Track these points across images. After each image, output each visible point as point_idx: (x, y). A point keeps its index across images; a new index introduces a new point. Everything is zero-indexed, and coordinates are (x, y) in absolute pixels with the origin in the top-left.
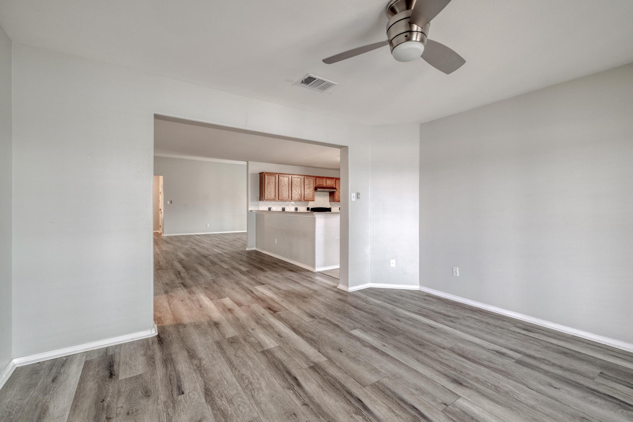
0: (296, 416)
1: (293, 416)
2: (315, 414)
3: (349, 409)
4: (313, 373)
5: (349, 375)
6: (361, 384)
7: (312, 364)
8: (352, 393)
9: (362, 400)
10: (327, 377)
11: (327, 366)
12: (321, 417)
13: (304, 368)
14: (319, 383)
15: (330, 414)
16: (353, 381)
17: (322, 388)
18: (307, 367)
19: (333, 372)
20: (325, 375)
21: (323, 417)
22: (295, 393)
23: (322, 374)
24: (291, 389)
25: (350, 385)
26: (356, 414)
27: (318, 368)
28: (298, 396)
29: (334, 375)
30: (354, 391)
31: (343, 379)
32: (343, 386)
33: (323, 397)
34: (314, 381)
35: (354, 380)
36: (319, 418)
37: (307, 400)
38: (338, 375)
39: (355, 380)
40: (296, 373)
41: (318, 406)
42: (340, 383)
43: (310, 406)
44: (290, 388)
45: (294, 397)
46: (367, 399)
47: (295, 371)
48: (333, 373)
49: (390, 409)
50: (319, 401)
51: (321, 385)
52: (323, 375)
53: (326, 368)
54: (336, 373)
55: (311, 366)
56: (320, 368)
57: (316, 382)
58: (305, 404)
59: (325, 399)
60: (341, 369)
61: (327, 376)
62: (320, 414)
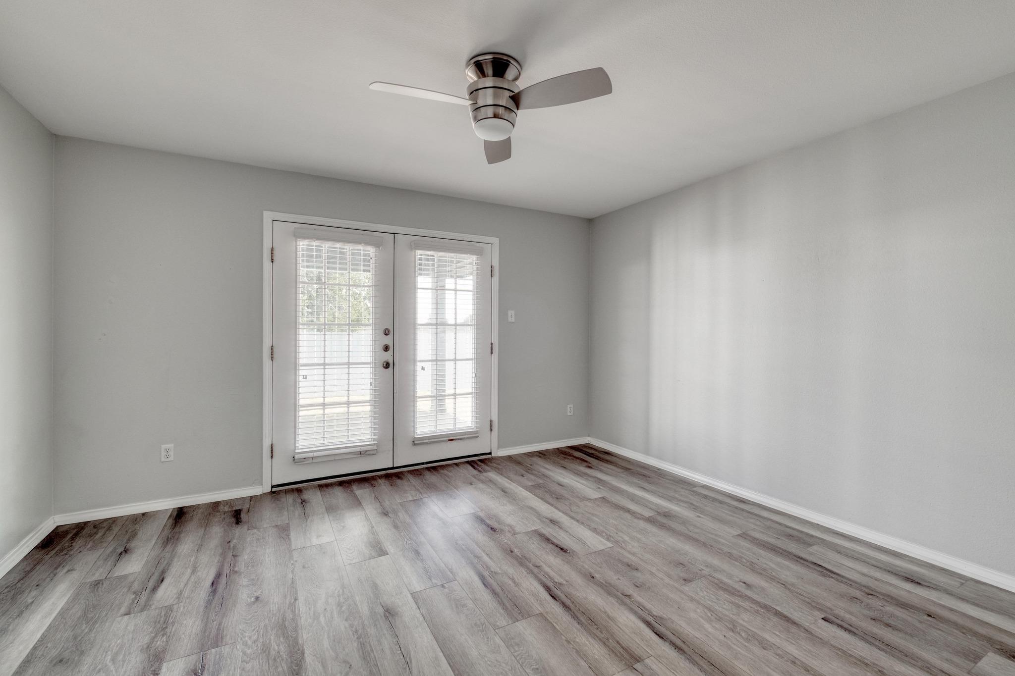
0: (635, 585)
1: (638, 585)
2: (611, 586)
3: (568, 588)
4: (631, 645)
5: (563, 638)
6: (546, 619)
7: (638, 666)
8: (562, 607)
9: (550, 597)
10: (603, 636)
11: (606, 662)
12: (604, 583)
13: (652, 658)
14: (616, 625)
15: (593, 585)
16: (557, 624)
17: (609, 616)
18: (647, 661)
19: (592, 644)
20: (608, 639)
21: (602, 583)
22: (650, 613)
23: (612, 643)
24: (656, 617)
25: (564, 619)
26: (561, 584)
27: (623, 656)
28: (640, 606)
29: (590, 639)
30: (559, 609)
31: (574, 629)
32: (575, 617)
33: (605, 604)
34: (624, 628)
35: (555, 627)
36: (606, 582)
37: (627, 601)
38: (583, 640)
39: (553, 625)
40: (663, 648)
41: (609, 593)
42: (580, 623)
43: (621, 595)
44: (660, 619)
45: (648, 606)
46: (543, 598)
47: (667, 651)
48: (593, 642)
49: (517, 584)
50: (610, 599)
51: (610, 621)
52: (611, 641)
53: (607, 656)
54: (587, 643)
55: (638, 661)
56: (621, 658)
57: (620, 626)
58: (629, 596)
59: (602, 601)
60: (577, 652)
61: (603, 638)
62: (606, 586)
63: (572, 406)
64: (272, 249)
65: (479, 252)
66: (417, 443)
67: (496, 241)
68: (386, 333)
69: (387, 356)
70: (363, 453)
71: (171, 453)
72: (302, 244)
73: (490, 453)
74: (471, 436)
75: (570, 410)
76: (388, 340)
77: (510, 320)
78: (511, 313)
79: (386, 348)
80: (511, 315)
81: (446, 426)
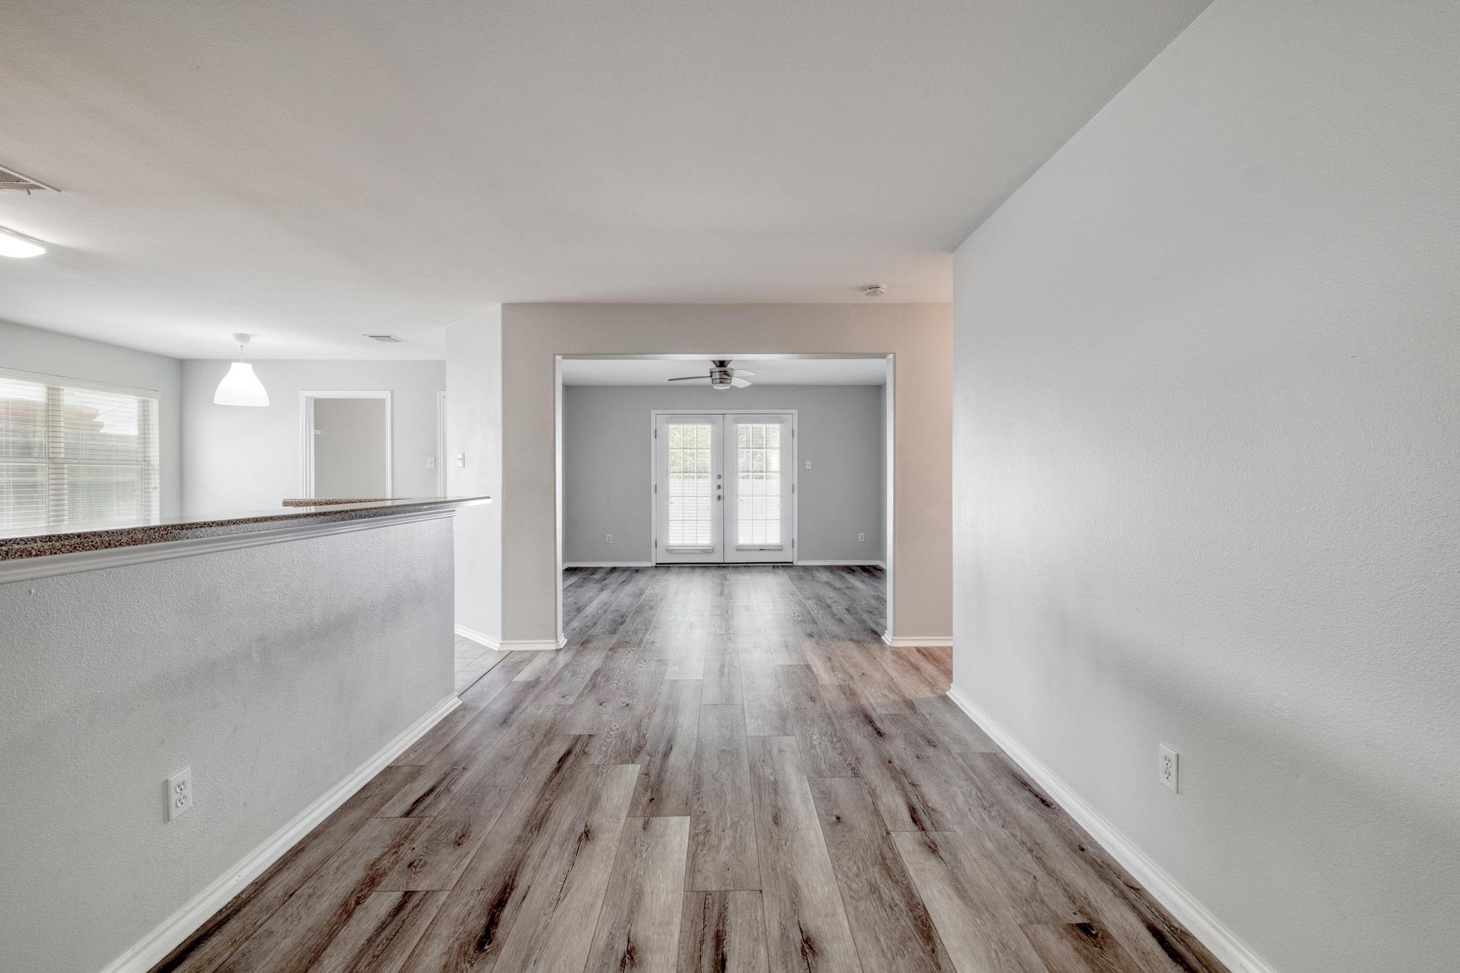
63: (863, 534)
64: (656, 431)
65: (781, 422)
66: (740, 549)
67: (795, 412)
68: (719, 477)
69: (720, 492)
70: (705, 551)
71: (611, 539)
72: (671, 426)
73: (792, 563)
74: (779, 549)
75: (861, 536)
76: (720, 482)
77: (807, 467)
78: (808, 462)
79: (719, 487)
80: (808, 464)
81: (759, 540)
